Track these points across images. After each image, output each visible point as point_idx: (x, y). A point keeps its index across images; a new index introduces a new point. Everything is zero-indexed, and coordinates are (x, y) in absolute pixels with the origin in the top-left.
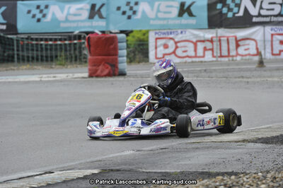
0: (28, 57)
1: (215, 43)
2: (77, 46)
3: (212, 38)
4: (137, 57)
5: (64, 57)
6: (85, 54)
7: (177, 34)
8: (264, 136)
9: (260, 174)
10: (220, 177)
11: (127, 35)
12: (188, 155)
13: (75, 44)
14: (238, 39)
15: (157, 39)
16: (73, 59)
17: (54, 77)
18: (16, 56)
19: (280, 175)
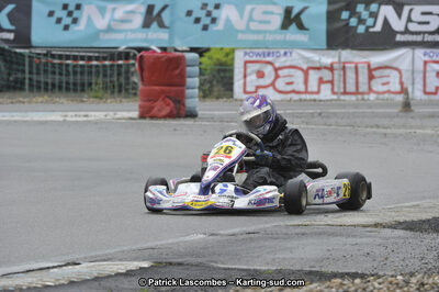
0: (47, 84)
1: (336, 72)
2: (123, 70)
3: (332, 65)
4: (215, 89)
5: (101, 86)
6: (135, 83)
7: (278, 57)
8: (408, 219)
9: (400, 277)
10: (338, 280)
11: (201, 55)
12: (289, 244)
13: (120, 66)
14: (372, 67)
15: (246, 62)
16: (116, 89)
17: (86, 116)
18: (27, 81)
19: (431, 281)
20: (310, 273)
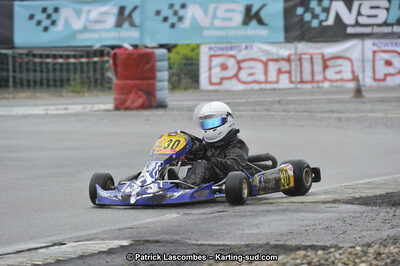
0: (29, 81)
1: (293, 64)
2: (98, 66)
3: (289, 56)
4: (183, 81)
5: (78, 81)
6: (109, 78)
7: (240, 51)
8: (363, 195)
9: (358, 248)
10: (302, 253)
11: (169, 50)
12: (255, 221)
13: (95, 63)
14: (326, 57)
15: (211, 56)
16: (93, 84)
17: (65, 109)
18: (11, 79)
19: (386, 250)
20: (276, 246)
